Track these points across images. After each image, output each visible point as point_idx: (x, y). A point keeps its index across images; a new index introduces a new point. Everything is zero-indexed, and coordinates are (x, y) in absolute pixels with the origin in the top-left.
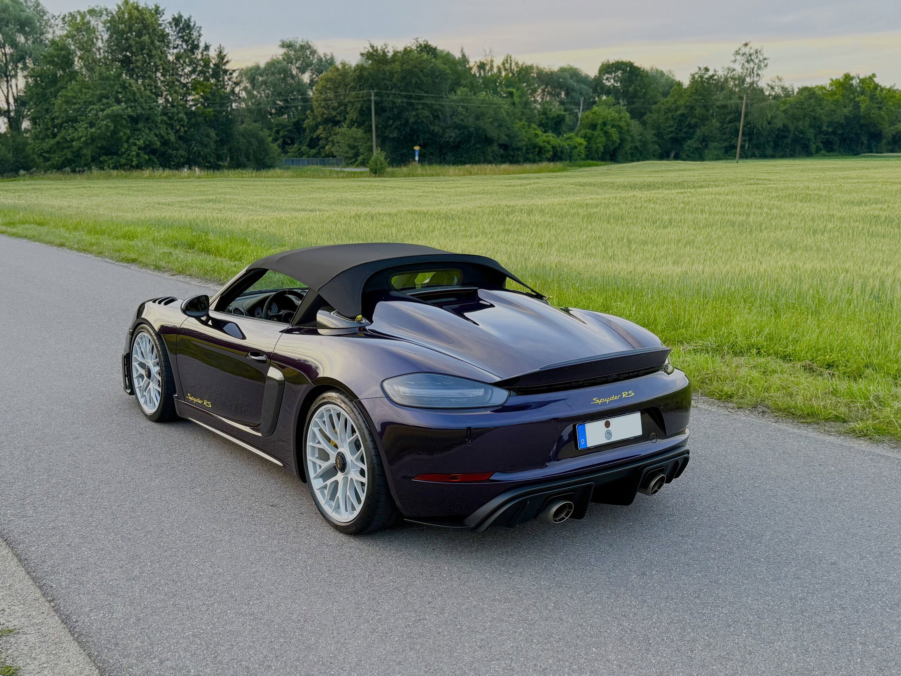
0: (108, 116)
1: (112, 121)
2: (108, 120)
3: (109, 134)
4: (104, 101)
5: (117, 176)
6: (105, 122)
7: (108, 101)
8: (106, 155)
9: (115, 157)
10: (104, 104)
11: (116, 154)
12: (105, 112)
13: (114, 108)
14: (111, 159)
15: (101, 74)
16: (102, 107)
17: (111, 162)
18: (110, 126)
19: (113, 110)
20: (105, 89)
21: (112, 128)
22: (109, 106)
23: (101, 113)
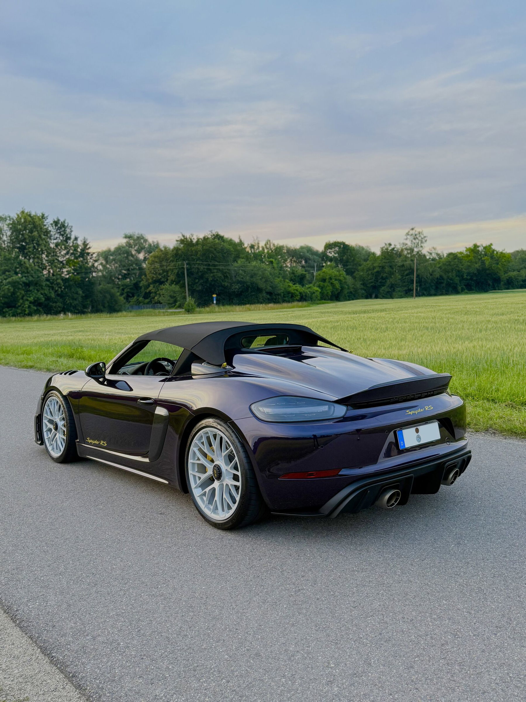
0: (9, 283)
1: (13, 286)
2: (10, 285)
3: (10, 294)
4: (7, 273)
5: (15, 320)
7: (9, 273)
8: (8, 307)
9: (13, 309)
10: (6, 276)
11: (14, 307)
12: (7, 281)
13: (14, 278)
14: (11, 310)
15: (5, 257)
17: (10, 312)
18: (10, 289)
19: (13, 279)
20: (8, 266)
21: (12, 290)
22: (10, 276)
23: (5, 281)
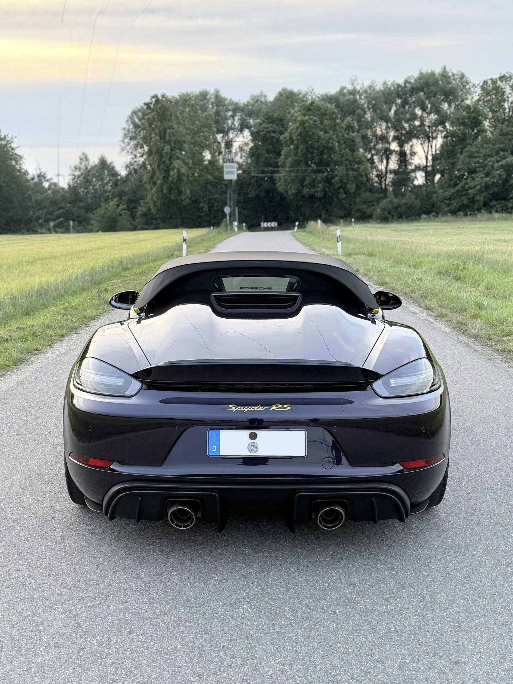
0: (502, 166)
1: (506, 171)
2: (502, 170)
3: (500, 182)
4: (501, 153)
5: (499, 218)
6: (498, 172)
7: (504, 153)
8: (496, 200)
9: (503, 202)
10: (500, 157)
11: (505, 199)
12: (500, 163)
14: (500, 203)
15: (501, 130)
16: (498, 159)
17: (499, 206)
19: (507, 161)
20: (503, 143)
21: (504, 177)
22: (504, 157)
23: (496, 164)
